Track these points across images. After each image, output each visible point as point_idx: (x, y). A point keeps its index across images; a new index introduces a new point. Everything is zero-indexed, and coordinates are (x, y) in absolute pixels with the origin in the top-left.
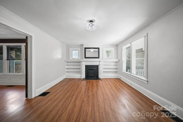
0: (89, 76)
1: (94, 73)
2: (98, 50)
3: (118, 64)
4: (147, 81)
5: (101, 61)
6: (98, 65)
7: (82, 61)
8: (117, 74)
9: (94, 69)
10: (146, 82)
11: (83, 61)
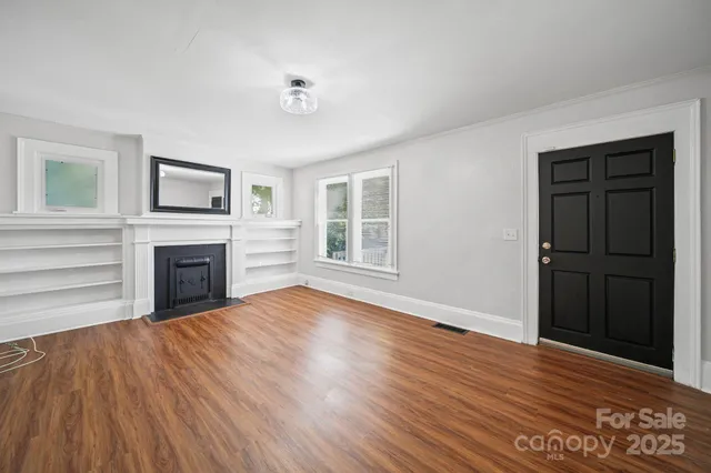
0: (180, 296)
1: (202, 279)
2: (222, 176)
3: (295, 236)
4: (398, 275)
5: (239, 226)
6: (225, 245)
7: (131, 226)
8: (292, 272)
9: (204, 264)
10: (395, 278)
11: (145, 226)
